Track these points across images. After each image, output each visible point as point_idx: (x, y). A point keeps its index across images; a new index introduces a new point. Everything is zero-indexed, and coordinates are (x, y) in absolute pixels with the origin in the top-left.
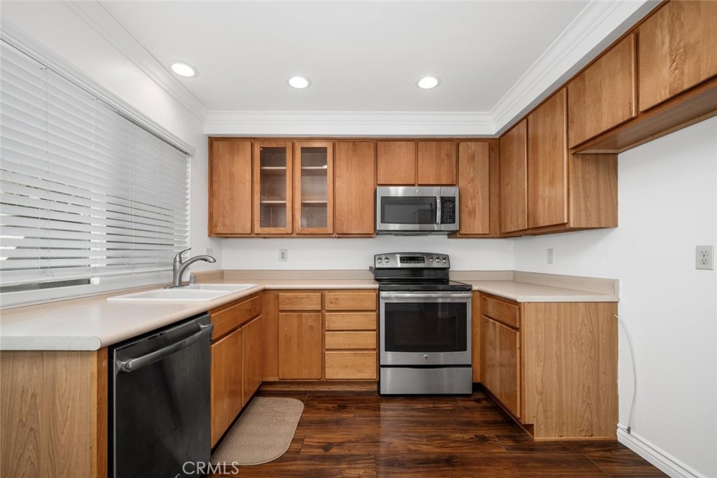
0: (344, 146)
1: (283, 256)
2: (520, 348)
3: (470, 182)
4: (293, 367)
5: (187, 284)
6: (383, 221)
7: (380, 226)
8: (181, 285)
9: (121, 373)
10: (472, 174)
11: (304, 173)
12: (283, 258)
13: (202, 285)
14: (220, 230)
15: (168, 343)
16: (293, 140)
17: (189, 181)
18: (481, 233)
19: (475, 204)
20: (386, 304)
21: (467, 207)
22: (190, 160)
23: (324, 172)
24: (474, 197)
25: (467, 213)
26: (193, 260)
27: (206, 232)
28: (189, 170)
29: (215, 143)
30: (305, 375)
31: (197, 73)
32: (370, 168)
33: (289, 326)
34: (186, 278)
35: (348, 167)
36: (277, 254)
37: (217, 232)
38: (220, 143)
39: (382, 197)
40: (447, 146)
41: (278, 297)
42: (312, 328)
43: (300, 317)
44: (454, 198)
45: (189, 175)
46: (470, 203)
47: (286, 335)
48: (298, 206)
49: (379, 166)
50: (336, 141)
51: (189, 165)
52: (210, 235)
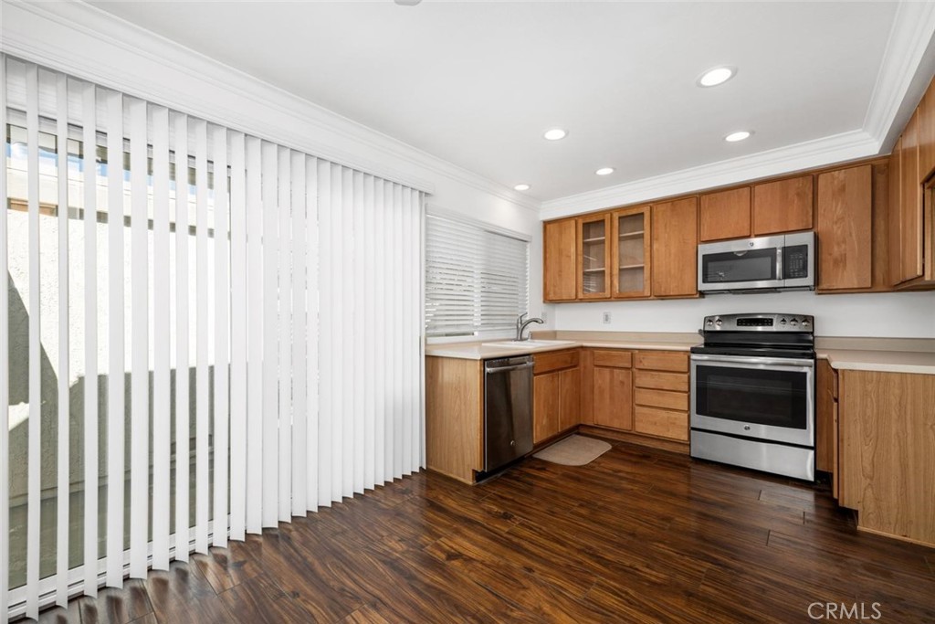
0: (661, 208)
1: (607, 318)
2: (838, 421)
3: (836, 223)
4: (604, 413)
5: (526, 339)
6: (705, 281)
7: (703, 287)
8: (522, 339)
9: (488, 373)
10: (839, 211)
11: (621, 239)
12: (607, 320)
13: (536, 341)
14: (551, 296)
15: (508, 365)
16: (610, 211)
17: (528, 262)
18: (856, 287)
19: (845, 250)
20: (697, 366)
21: (830, 254)
22: (528, 245)
23: (641, 236)
24: (844, 242)
25: (831, 263)
26: (529, 322)
27: (541, 299)
28: (528, 253)
29: (548, 226)
30: (616, 424)
31: (530, 186)
32: (692, 226)
33: (602, 379)
34: (526, 334)
35: (666, 228)
36: (602, 317)
37: (551, 299)
38: (551, 225)
39: (704, 256)
40: (796, 184)
41: (593, 354)
42: (622, 383)
43: (612, 373)
44: (806, 246)
45: (528, 257)
46: (836, 249)
47: (600, 387)
48: (616, 271)
49: (703, 221)
50: (653, 204)
51: (528, 250)
52: (544, 302)
